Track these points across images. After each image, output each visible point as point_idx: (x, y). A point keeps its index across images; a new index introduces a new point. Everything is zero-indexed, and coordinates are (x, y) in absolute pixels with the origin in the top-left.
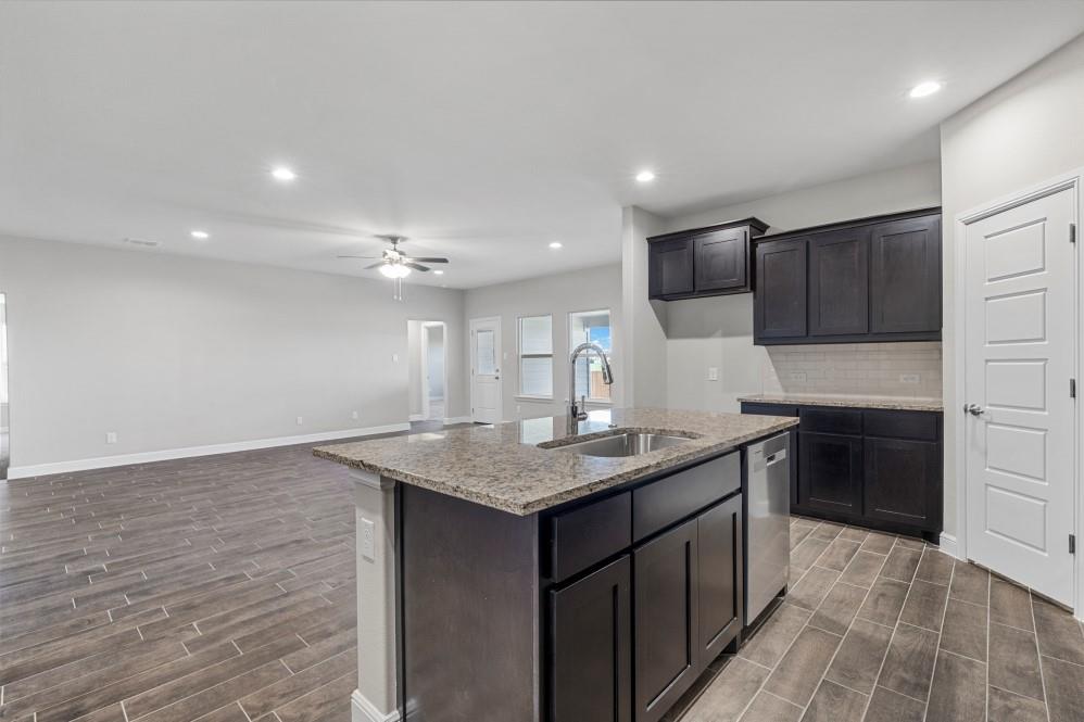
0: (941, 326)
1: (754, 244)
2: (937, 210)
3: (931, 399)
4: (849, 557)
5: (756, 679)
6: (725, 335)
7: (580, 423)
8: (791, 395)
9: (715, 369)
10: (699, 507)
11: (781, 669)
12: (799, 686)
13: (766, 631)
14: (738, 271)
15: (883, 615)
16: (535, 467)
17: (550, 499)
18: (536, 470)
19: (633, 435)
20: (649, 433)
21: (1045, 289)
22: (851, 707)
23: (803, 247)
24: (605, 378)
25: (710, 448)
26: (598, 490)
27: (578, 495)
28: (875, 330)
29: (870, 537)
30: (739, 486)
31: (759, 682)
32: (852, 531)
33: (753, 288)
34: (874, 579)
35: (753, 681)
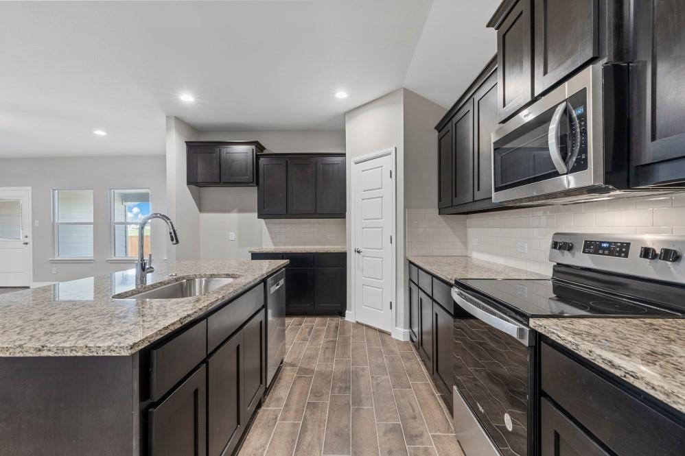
0: (345, 211)
1: (258, 157)
2: (344, 155)
3: (340, 247)
4: (310, 332)
5: (274, 417)
6: (240, 211)
7: (149, 276)
8: (277, 247)
9: (233, 233)
10: (243, 322)
11: (286, 405)
12: (297, 411)
13: (275, 387)
14: (249, 174)
15: (328, 358)
16: (122, 314)
17: (152, 336)
18: (124, 317)
19: (190, 280)
20: (202, 277)
21: (382, 197)
22: (322, 411)
23: (285, 164)
24: (172, 240)
25: (250, 282)
26: (186, 322)
27: (173, 328)
28: (318, 212)
29: (318, 320)
30: (263, 304)
31: (276, 418)
32: (309, 319)
33: (258, 184)
34: (322, 341)
35: (273, 419)
